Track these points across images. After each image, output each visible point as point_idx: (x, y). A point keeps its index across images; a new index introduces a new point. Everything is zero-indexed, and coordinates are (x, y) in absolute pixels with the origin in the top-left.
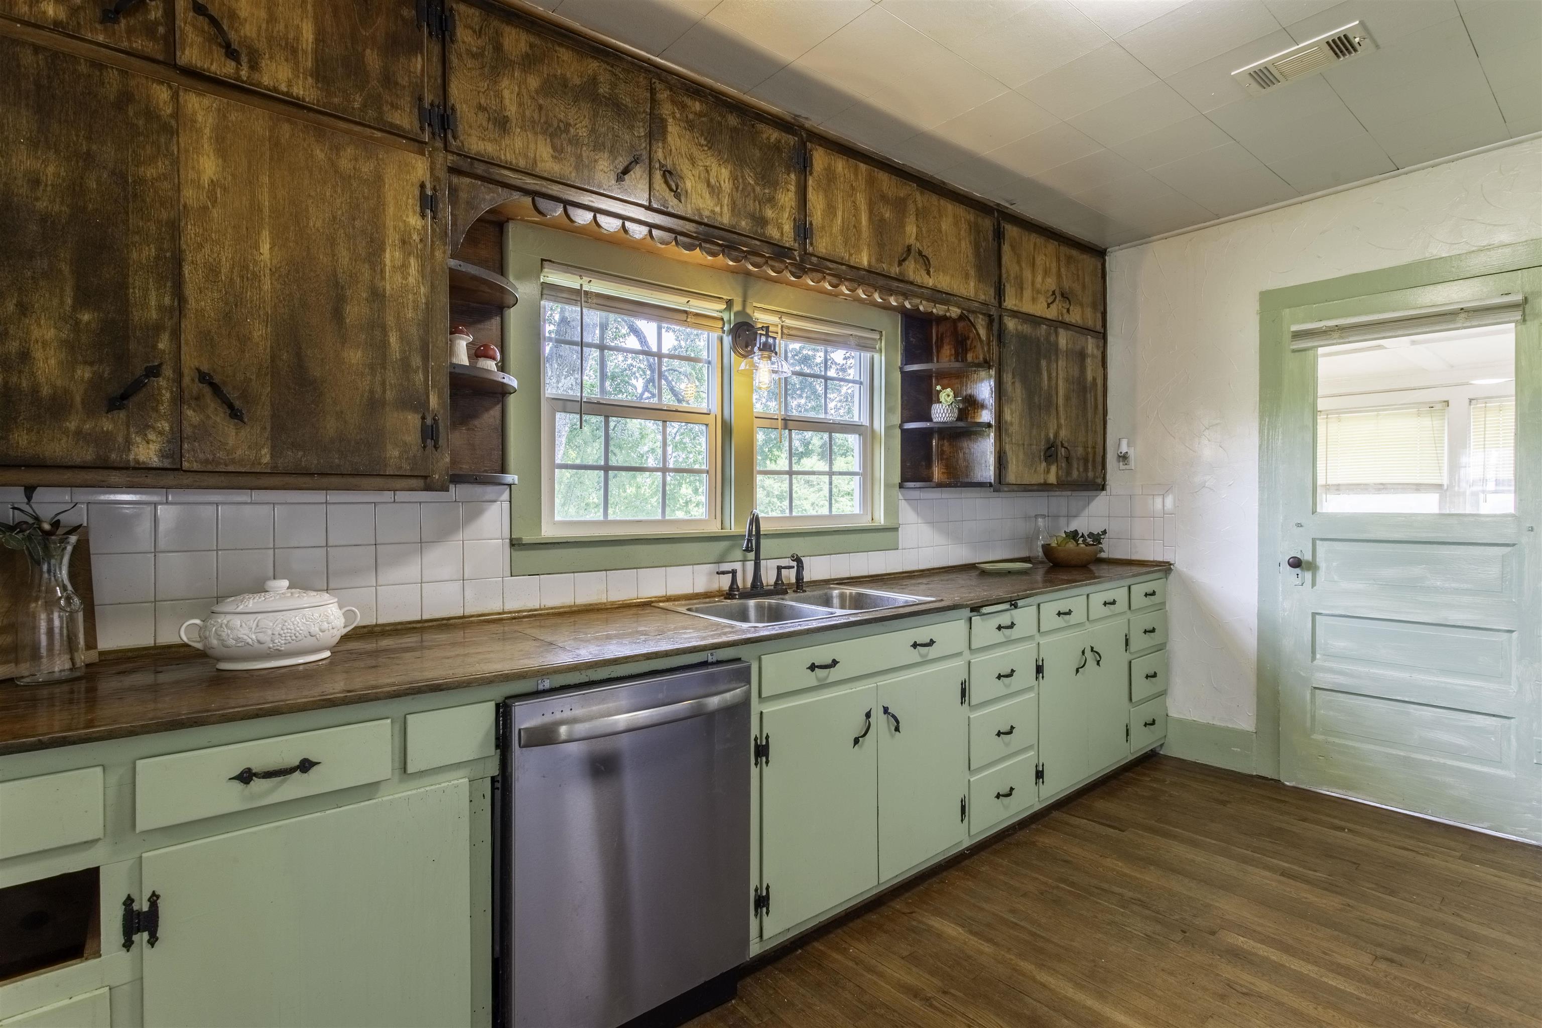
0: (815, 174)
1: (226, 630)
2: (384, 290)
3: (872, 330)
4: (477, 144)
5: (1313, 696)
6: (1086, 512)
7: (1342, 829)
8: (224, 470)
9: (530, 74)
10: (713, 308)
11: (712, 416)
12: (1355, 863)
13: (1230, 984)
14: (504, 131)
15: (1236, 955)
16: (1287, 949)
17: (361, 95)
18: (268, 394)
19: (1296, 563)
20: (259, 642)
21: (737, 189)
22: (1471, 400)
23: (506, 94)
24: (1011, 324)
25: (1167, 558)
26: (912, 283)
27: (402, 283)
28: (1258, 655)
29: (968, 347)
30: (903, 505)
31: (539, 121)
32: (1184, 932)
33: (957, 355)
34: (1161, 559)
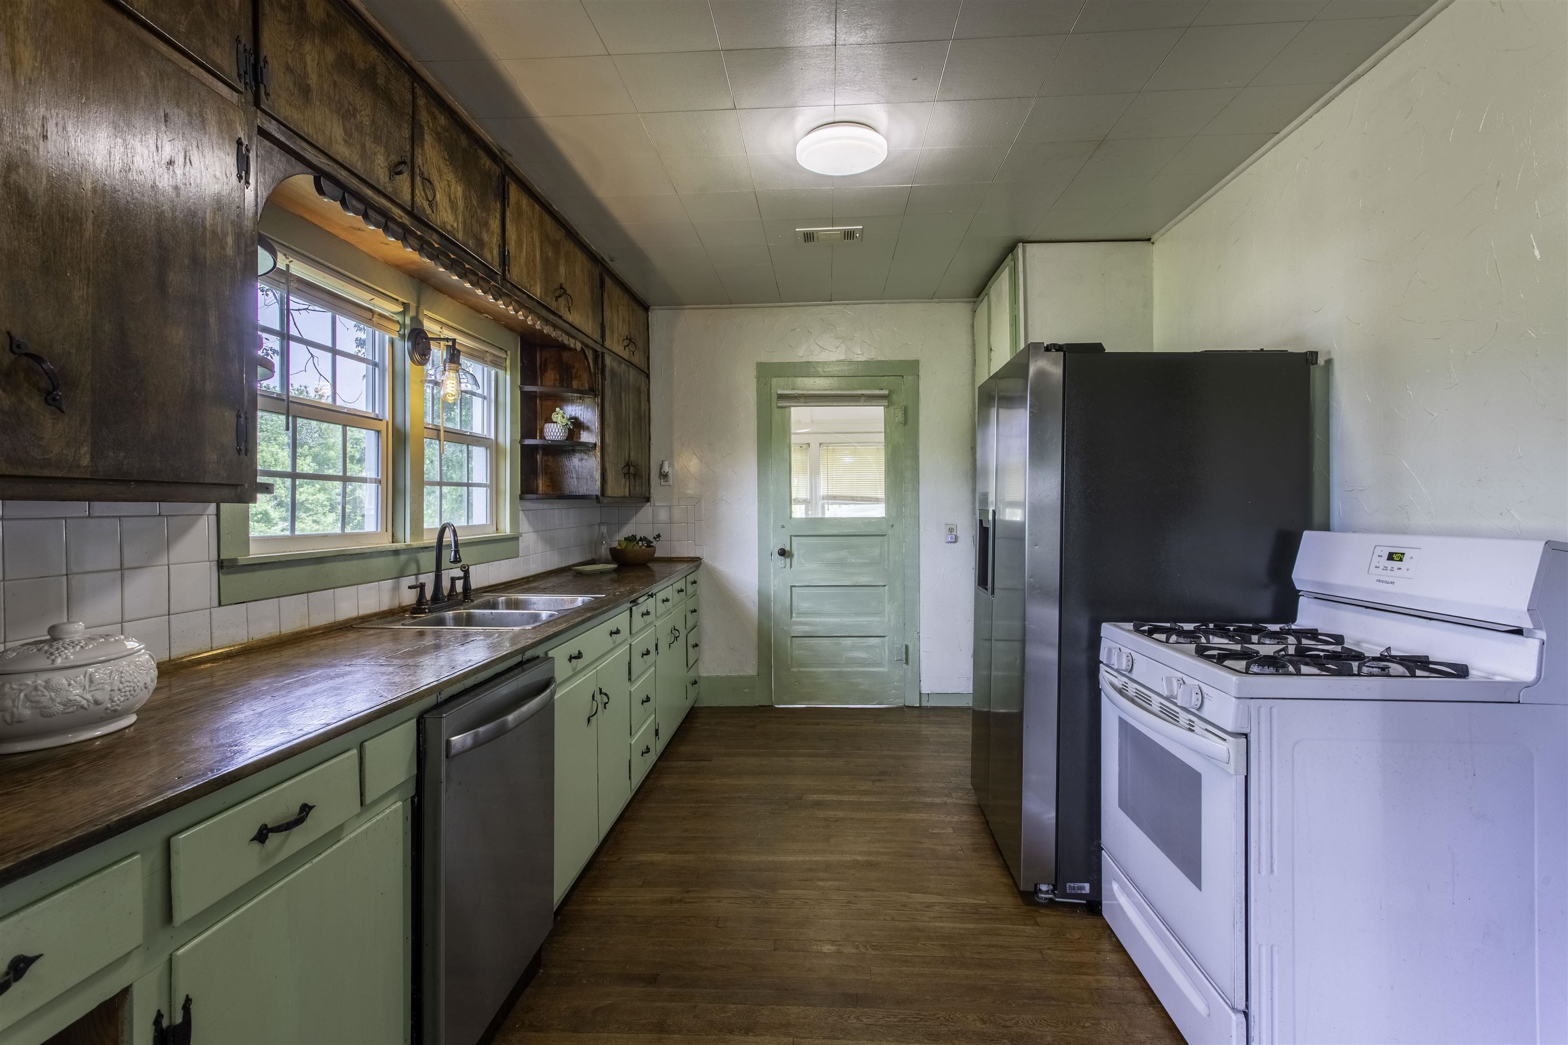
0: (511, 207)
1: (46, 693)
2: (205, 257)
3: (500, 349)
4: (285, 108)
5: (791, 641)
6: (634, 520)
7: (818, 724)
8: (38, 474)
9: (327, 45)
10: (389, 308)
11: (384, 422)
12: (836, 740)
13: (826, 819)
14: (307, 100)
15: (818, 804)
16: (837, 792)
17: (186, 18)
18: (88, 374)
19: (783, 553)
20: (97, 703)
21: (467, 207)
22: (820, 444)
23: (309, 59)
24: (608, 360)
25: (697, 555)
26: (560, 317)
27: (221, 253)
28: (758, 620)
29: (574, 375)
30: (521, 514)
31: (334, 98)
32: (787, 803)
33: (561, 381)
34: (693, 556)
